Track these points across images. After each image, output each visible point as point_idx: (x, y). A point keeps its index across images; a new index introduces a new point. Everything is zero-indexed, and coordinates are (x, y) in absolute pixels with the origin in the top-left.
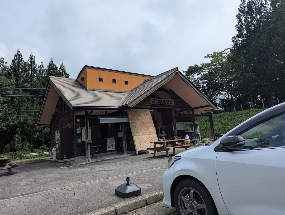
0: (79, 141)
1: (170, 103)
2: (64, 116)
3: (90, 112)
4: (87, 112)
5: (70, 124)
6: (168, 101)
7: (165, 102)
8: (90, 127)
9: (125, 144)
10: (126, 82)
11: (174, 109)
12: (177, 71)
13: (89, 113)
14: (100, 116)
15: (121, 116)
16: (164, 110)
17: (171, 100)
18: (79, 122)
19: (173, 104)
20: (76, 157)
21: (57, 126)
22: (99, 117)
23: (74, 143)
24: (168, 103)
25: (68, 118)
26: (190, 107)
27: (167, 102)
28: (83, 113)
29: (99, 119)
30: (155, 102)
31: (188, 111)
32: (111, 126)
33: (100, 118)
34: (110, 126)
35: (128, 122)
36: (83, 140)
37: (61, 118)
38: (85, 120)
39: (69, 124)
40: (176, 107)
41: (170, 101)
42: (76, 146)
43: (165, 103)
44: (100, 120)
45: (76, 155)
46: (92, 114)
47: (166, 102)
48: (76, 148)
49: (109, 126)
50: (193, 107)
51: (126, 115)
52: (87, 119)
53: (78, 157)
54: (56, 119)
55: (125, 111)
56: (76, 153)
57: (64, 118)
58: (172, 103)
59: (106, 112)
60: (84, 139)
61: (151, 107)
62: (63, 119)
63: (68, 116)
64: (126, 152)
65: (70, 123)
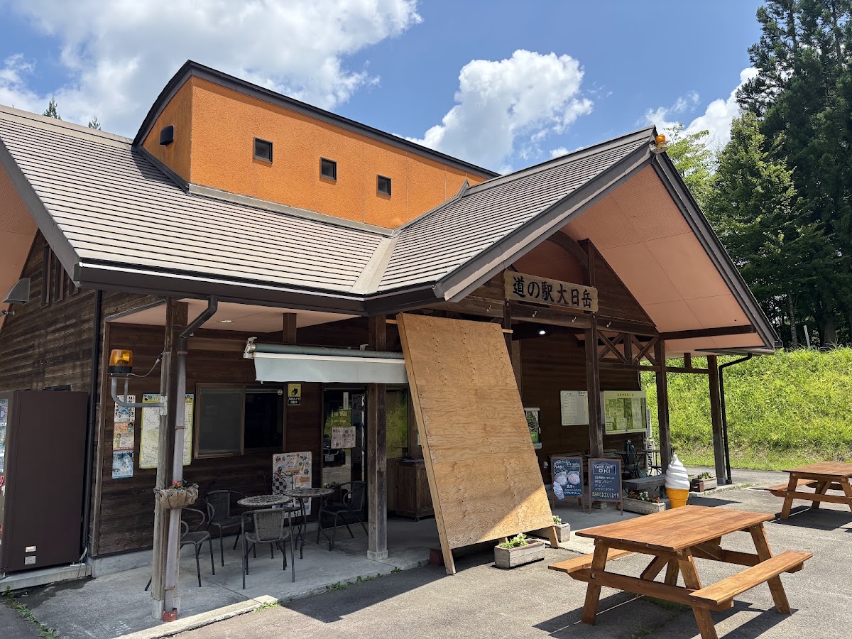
0: (123, 469)
1: (581, 303)
2: (56, 322)
3: (196, 307)
4: (178, 313)
5: (78, 371)
6: (575, 293)
7: (564, 294)
8: (192, 396)
9: (380, 504)
10: (384, 185)
11: (594, 329)
12: (652, 148)
13: (192, 315)
14: (255, 342)
15: (367, 349)
16: (542, 333)
17: (587, 288)
18: (126, 368)
19: (595, 308)
20: (98, 561)
21: (17, 369)
22: (249, 347)
23: (92, 481)
24: (575, 300)
25: (72, 334)
26: (652, 328)
27: (573, 297)
28: (156, 315)
29: (247, 356)
30: (525, 290)
31: (644, 344)
32: (299, 394)
33: (258, 355)
34: (296, 391)
35: (401, 381)
36: (143, 465)
37: (38, 333)
38: (167, 355)
39: (74, 367)
40: (604, 323)
41: (581, 292)
42: (103, 496)
43: (562, 301)
44: (252, 361)
45: (98, 547)
46: (207, 324)
47: (567, 296)
48: (100, 510)
49: (290, 395)
50: (661, 328)
51: (394, 346)
52: (174, 352)
53: (106, 561)
54: (17, 336)
55: (388, 321)
56: (99, 534)
57: (54, 332)
58: (589, 305)
59: (290, 319)
60: (151, 456)
61: (507, 313)
62: (49, 338)
63: (72, 326)
64: (381, 544)
65: (78, 363)
